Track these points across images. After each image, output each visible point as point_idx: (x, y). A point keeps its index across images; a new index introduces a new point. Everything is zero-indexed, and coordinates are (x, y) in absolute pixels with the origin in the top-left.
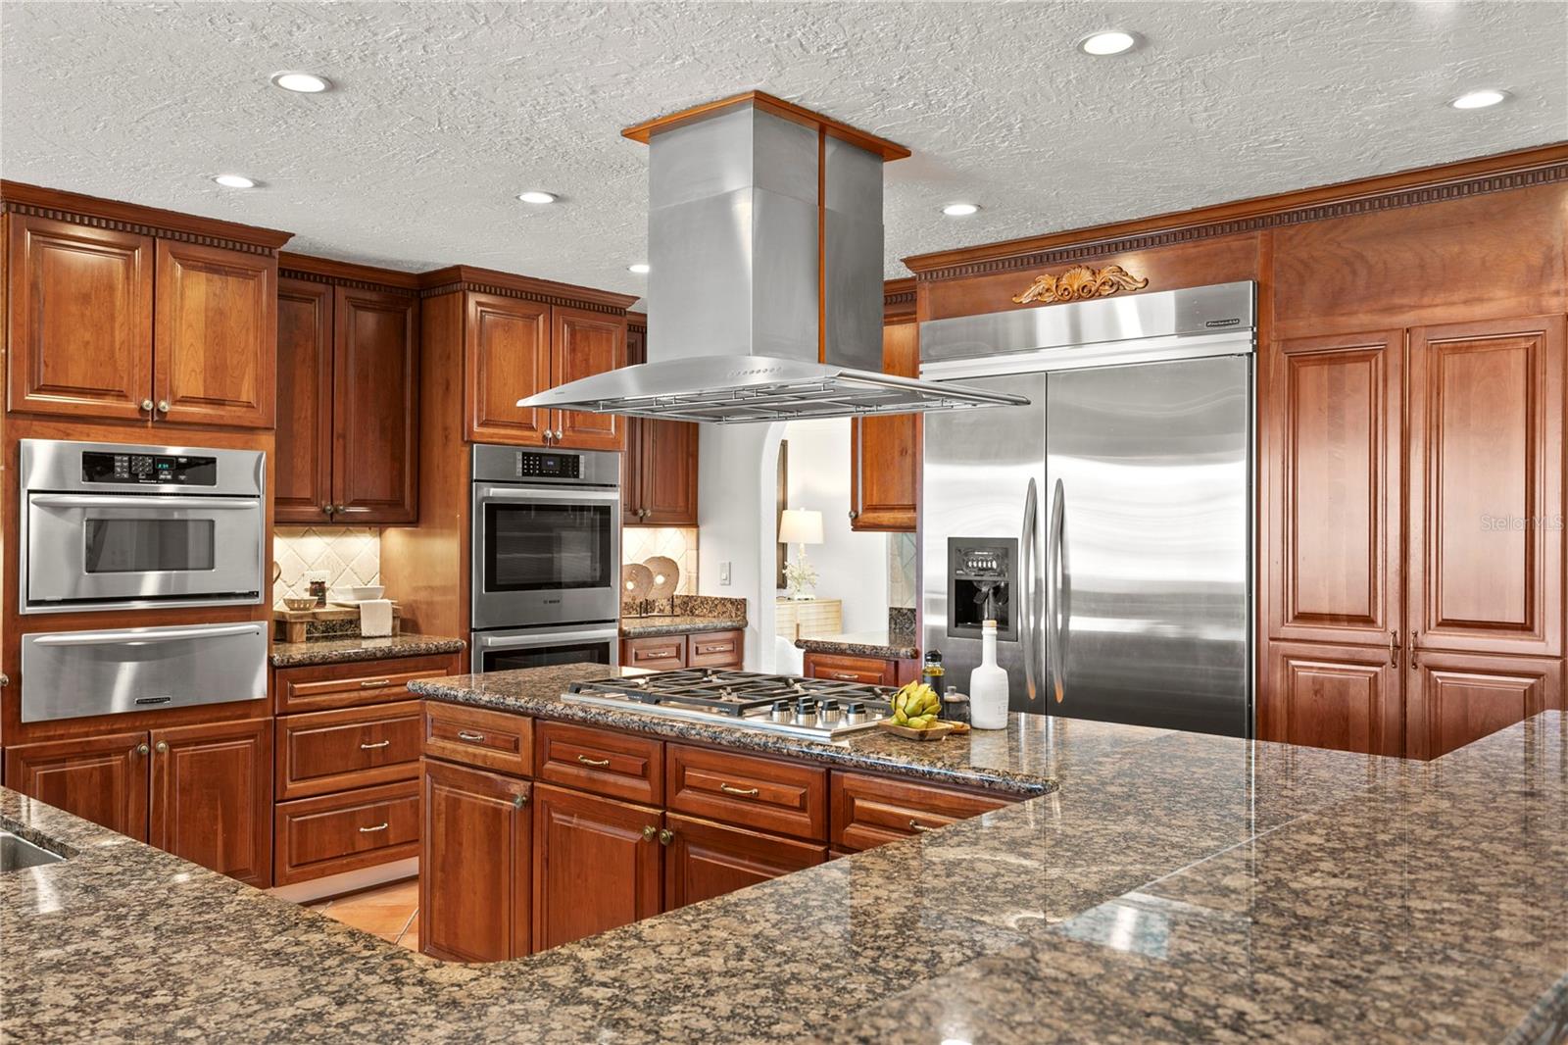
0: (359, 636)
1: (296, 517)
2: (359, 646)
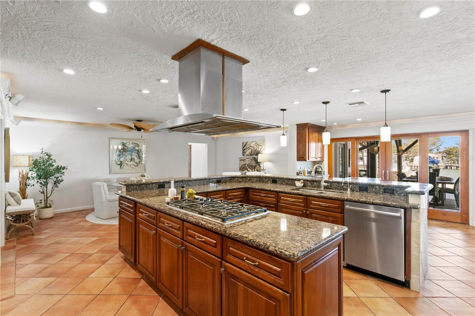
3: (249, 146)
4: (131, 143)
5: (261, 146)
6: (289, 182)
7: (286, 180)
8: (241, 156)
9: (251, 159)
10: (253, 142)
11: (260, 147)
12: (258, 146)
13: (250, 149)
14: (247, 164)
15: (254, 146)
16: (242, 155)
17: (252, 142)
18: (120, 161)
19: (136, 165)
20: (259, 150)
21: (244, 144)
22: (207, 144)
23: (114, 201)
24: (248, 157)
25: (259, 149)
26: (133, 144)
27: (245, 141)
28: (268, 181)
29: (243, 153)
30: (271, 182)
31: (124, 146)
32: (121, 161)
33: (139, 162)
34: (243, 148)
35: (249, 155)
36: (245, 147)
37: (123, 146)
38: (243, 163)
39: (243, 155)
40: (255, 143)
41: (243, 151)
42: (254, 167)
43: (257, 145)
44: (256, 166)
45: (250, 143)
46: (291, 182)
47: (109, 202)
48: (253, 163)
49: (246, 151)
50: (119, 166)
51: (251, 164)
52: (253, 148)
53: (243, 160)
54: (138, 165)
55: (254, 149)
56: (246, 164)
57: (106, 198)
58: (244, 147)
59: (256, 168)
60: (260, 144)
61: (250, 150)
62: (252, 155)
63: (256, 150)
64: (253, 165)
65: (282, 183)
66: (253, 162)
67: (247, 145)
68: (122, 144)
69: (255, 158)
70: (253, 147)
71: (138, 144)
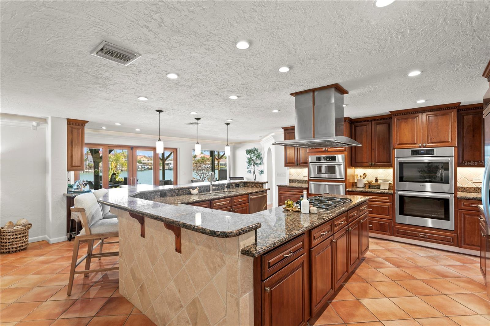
0: (380, 189)
1: (363, 165)
2: (380, 191)
6: (180, 192)
7: (176, 191)
28: (154, 196)
30: (159, 196)
46: (181, 192)
65: (172, 195)
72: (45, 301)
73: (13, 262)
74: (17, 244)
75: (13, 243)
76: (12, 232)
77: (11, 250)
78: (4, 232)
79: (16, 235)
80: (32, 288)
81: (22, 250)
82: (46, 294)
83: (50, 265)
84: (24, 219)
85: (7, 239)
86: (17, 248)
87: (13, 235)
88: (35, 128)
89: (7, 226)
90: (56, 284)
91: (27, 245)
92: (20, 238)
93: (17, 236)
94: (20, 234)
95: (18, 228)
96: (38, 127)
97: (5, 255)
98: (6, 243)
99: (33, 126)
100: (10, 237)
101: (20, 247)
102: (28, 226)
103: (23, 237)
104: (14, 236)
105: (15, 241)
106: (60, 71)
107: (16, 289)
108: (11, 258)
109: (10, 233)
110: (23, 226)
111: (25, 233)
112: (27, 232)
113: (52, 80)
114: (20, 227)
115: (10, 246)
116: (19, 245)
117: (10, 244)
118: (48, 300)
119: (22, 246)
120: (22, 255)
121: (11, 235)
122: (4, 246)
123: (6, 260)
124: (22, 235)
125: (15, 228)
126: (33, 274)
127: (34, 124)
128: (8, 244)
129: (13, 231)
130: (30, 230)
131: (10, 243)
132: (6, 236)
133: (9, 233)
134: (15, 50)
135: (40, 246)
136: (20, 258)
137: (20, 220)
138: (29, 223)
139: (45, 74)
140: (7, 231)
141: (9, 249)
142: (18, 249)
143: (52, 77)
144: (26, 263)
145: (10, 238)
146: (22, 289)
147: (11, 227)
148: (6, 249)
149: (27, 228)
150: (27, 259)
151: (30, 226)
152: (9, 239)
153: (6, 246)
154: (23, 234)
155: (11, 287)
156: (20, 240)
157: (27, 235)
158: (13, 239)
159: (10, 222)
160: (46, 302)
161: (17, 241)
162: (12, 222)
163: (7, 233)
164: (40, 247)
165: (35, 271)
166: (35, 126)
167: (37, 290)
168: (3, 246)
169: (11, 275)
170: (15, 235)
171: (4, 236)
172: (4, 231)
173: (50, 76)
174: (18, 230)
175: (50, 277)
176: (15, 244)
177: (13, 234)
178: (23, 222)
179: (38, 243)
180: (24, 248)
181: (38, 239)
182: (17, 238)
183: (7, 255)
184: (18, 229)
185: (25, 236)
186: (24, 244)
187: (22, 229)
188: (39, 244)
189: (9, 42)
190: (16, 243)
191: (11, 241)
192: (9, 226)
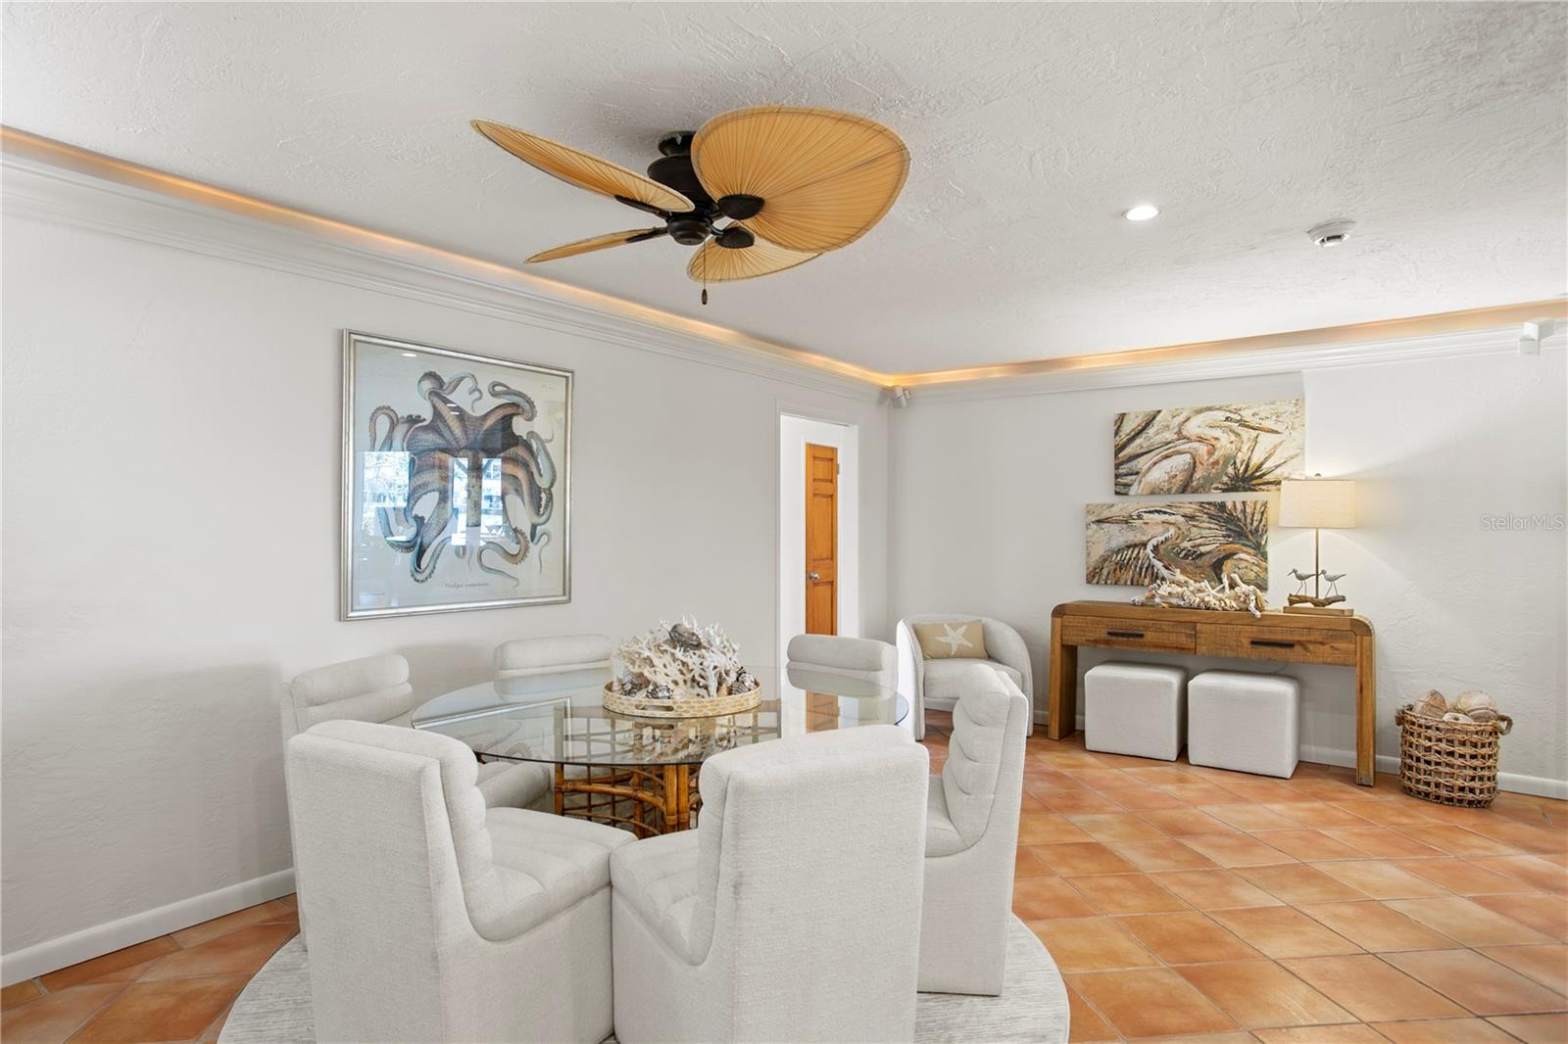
3: (1169, 436)
4: (484, 387)
5: (1277, 432)
8: (1100, 492)
9: (1188, 511)
10: (1209, 409)
11: (1266, 440)
12: (1246, 434)
13: (1180, 453)
14: (1154, 542)
15: (1217, 433)
16: (1113, 488)
17: (1199, 411)
18: (416, 518)
19: (514, 549)
20: (1254, 462)
21: (1128, 427)
22: (856, 428)
23: (537, 923)
24: (1159, 502)
25: (1259, 452)
26: (495, 394)
27: (1137, 409)
29: (1117, 476)
31: (440, 405)
32: (420, 520)
33: (534, 527)
34: (1119, 449)
35: (1169, 491)
36: (1138, 441)
37: (434, 407)
38: (1118, 536)
39: (1122, 489)
40: (1221, 415)
41: (1117, 466)
42: (1206, 561)
43: (1241, 430)
44: (1229, 556)
45: (1181, 418)
47: (493, 947)
48: (1209, 538)
49: (1142, 463)
50: (411, 556)
51: (1187, 544)
52: (1203, 449)
53: (1117, 522)
54: (527, 549)
55: (1210, 453)
56: (1144, 545)
57: (469, 909)
58: (1132, 439)
59: (1228, 565)
60: (1267, 424)
61: (1180, 462)
62: (1195, 491)
63: (1230, 459)
64: (1203, 549)
66: (1205, 532)
67: (1151, 431)
68: (428, 385)
69: (1222, 506)
70: (1201, 440)
71: (529, 394)
72: (1478, 1017)
73: (1430, 833)
74: (1452, 775)
75: (1441, 769)
76: (1438, 729)
77: (1432, 789)
78: (1413, 723)
79: (1450, 742)
80: (1452, 944)
81: (1470, 803)
82: (1493, 995)
83: (1553, 897)
84: (1481, 692)
85: (1421, 749)
86: (1451, 788)
87: (1440, 740)
88: (1532, 346)
89: (1422, 704)
90: (1548, 980)
91: (1489, 792)
92: (1462, 756)
93: (1452, 749)
94: (1463, 743)
95: (1457, 719)
96: (1543, 340)
97: (1414, 802)
98: (1418, 760)
99: (1526, 339)
100: (1429, 744)
101: (1462, 789)
102: (1496, 725)
103: (1473, 757)
104: (1443, 745)
105: (1447, 765)
106: (1531, 37)
107: (1400, 918)
108: (1428, 816)
109: (1429, 731)
110: (1476, 718)
111: (1483, 746)
112: (1490, 744)
113: (1516, 98)
114: (1463, 719)
115: (1430, 775)
116: (1460, 783)
117: (1430, 768)
118: (1487, 1019)
119: (1472, 790)
120: (1466, 819)
121: (1434, 739)
122: (1412, 770)
123: (1411, 816)
124: (1471, 751)
125: (1447, 717)
126: (1474, 900)
127: (1530, 329)
128: (1422, 766)
129: (1441, 726)
130: (1502, 740)
131: (1428, 763)
132: (1419, 736)
133: (1428, 728)
134: (1332, 44)
135: (1544, 814)
136: (1457, 827)
137: (1469, 692)
138: (1501, 713)
139: (1479, 87)
140: (1422, 721)
141: (1428, 784)
142: (1456, 795)
143: (1512, 88)
144: (1466, 853)
145: (1430, 747)
146: (1415, 925)
147: (1434, 709)
148: (1418, 781)
149: (1490, 729)
150: (1474, 841)
151: (1503, 725)
152: (1428, 749)
153: (1418, 770)
154: (1475, 745)
155: (1387, 904)
156: (1465, 767)
157: (1490, 756)
158: (1439, 753)
159: (1434, 694)
160: (1479, 1020)
161: (1452, 766)
162: (1441, 696)
163: (1420, 726)
164: (1541, 816)
165: (1488, 895)
166: (1533, 340)
167: (1463, 959)
168: (1410, 768)
169: (1403, 868)
170: (1448, 741)
171: (1412, 734)
172: (1414, 720)
173: (1502, 83)
174: (1458, 727)
175: (1535, 940)
176: (1447, 773)
177: (1441, 735)
178: (1476, 701)
179: (1542, 801)
180: (1479, 802)
181: (1543, 786)
182: (1451, 754)
183: (1421, 802)
184: (1456, 724)
185: (1483, 757)
186: (1476, 784)
187: (1472, 728)
188: (1542, 807)
189: (1303, 27)
190: (1448, 770)
191: (1433, 757)
192: (1428, 704)
